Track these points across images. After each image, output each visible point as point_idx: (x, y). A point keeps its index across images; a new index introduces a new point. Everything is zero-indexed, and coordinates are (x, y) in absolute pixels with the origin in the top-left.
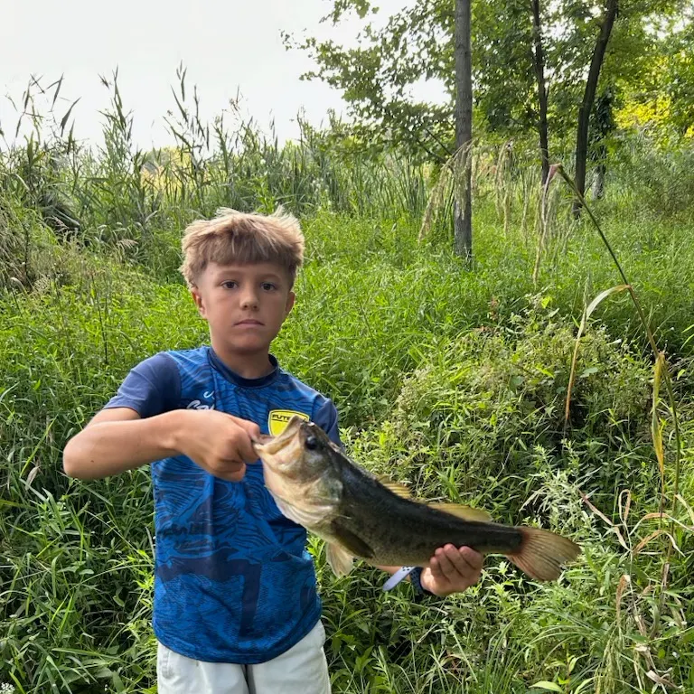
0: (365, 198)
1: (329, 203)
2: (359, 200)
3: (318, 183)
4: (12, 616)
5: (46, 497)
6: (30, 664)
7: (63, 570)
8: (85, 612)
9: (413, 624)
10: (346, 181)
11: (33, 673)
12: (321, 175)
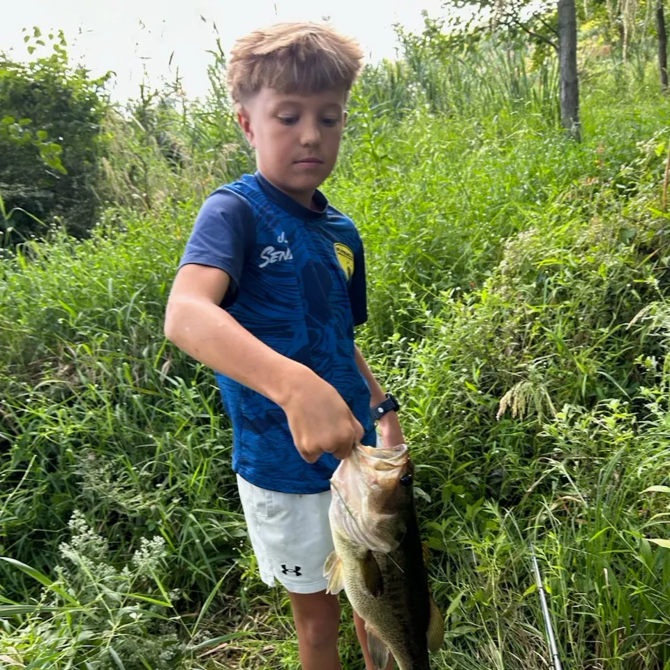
0: (464, 98)
1: (427, 106)
2: (457, 99)
3: (414, 88)
4: (158, 485)
5: (180, 384)
6: (176, 525)
7: (198, 447)
8: (220, 484)
9: (523, 474)
10: (444, 84)
11: (180, 532)
12: (418, 80)
